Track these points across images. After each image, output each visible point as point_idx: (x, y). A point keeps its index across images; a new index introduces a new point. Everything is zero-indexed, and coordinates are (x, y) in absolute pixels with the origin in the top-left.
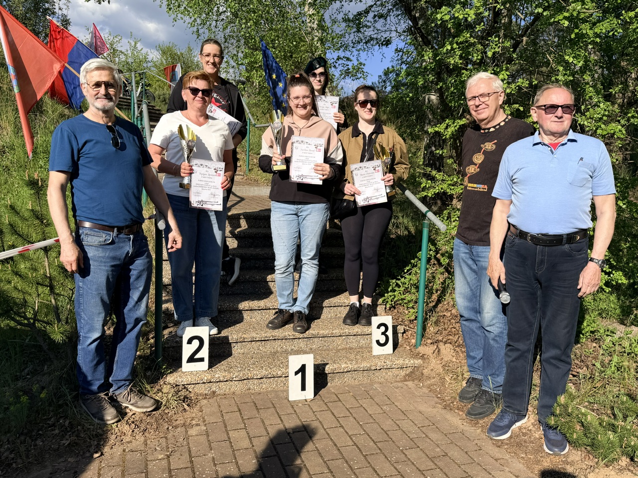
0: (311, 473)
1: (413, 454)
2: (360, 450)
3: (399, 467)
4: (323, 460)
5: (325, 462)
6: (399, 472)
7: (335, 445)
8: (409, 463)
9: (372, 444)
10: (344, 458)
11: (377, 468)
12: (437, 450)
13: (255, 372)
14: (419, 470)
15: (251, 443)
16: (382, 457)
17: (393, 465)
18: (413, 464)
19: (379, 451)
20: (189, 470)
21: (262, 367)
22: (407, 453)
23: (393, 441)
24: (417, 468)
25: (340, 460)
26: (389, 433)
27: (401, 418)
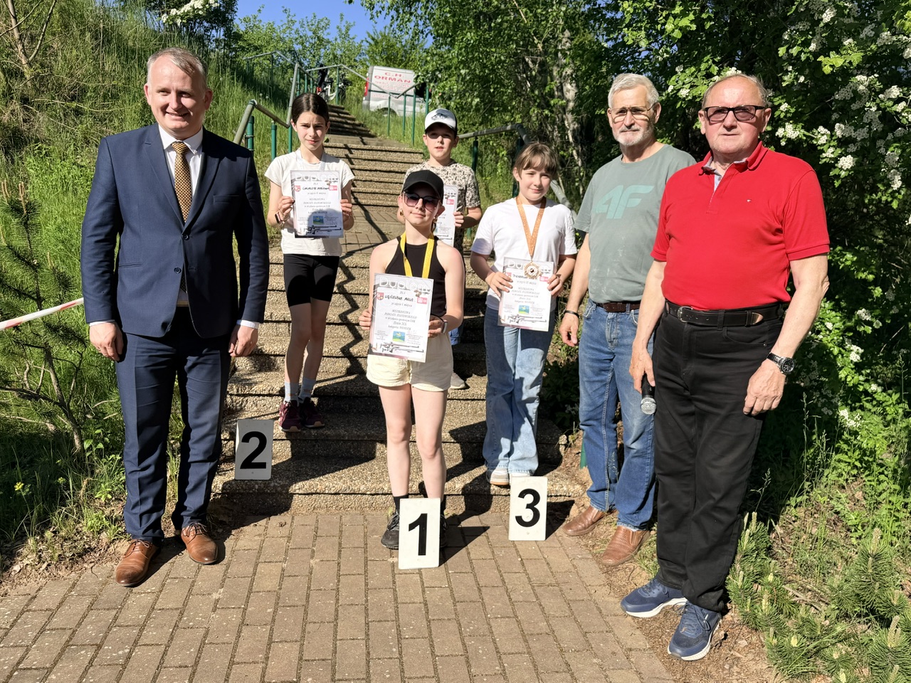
0: (338, 638)
1: (500, 627)
2: (427, 613)
3: (470, 643)
4: (366, 620)
5: (367, 624)
6: (466, 652)
7: (396, 599)
8: (489, 639)
9: (449, 603)
10: (397, 620)
11: (436, 641)
12: (541, 625)
14: (498, 652)
15: (280, 585)
16: (453, 626)
17: (463, 640)
18: (494, 641)
19: (454, 616)
20: (177, 613)
22: (493, 624)
23: (483, 604)
24: (496, 649)
25: (390, 623)
26: (483, 590)
27: (515, 570)
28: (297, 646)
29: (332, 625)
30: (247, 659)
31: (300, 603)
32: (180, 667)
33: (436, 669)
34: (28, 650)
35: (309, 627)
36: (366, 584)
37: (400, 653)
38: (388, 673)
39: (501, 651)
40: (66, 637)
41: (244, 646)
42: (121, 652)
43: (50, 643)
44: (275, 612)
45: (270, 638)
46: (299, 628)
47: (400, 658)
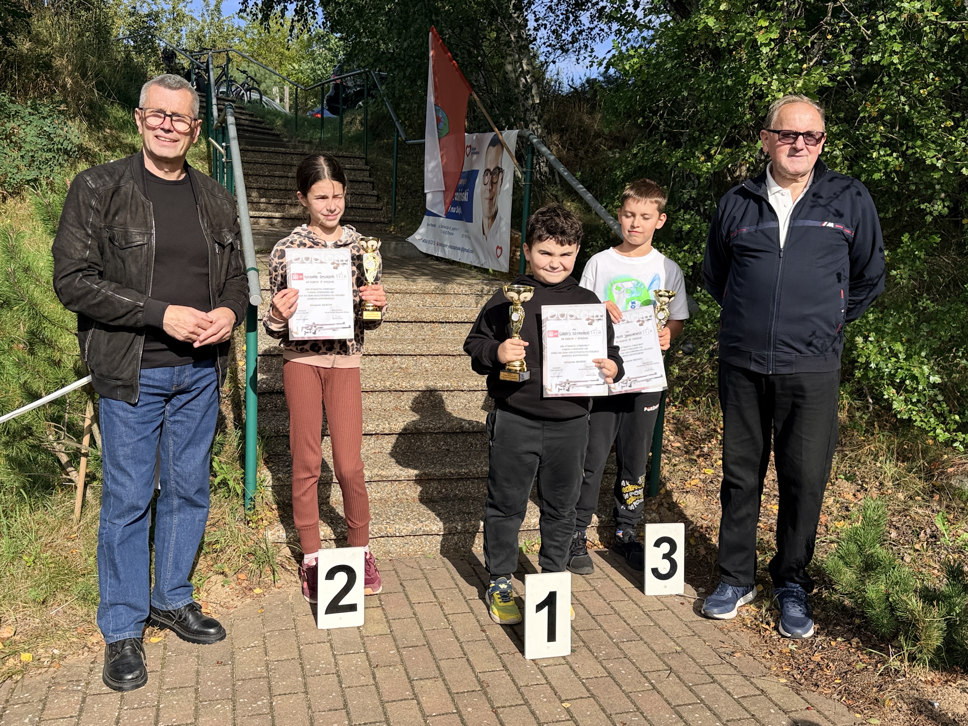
1: (632, 649)
3: (610, 665)
4: (496, 652)
5: (499, 656)
6: (609, 673)
8: (626, 660)
12: (669, 644)
13: (397, 526)
14: (640, 671)
15: (390, 627)
16: (585, 652)
17: (600, 662)
18: (631, 661)
19: (582, 644)
20: (297, 663)
21: (408, 520)
22: (623, 647)
23: (604, 631)
24: (637, 668)
26: (598, 618)
27: (618, 598)
28: (440, 683)
29: (465, 659)
30: (394, 697)
31: (420, 644)
32: (330, 710)
33: (588, 690)
34: (158, 710)
35: (442, 664)
36: (478, 621)
37: (546, 679)
38: (544, 698)
39: (643, 670)
40: (191, 695)
41: (385, 687)
42: (259, 703)
43: (177, 701)
44: (399, 652)
45: (409, 678)
46: (432, 665)
47: (548, 683)
